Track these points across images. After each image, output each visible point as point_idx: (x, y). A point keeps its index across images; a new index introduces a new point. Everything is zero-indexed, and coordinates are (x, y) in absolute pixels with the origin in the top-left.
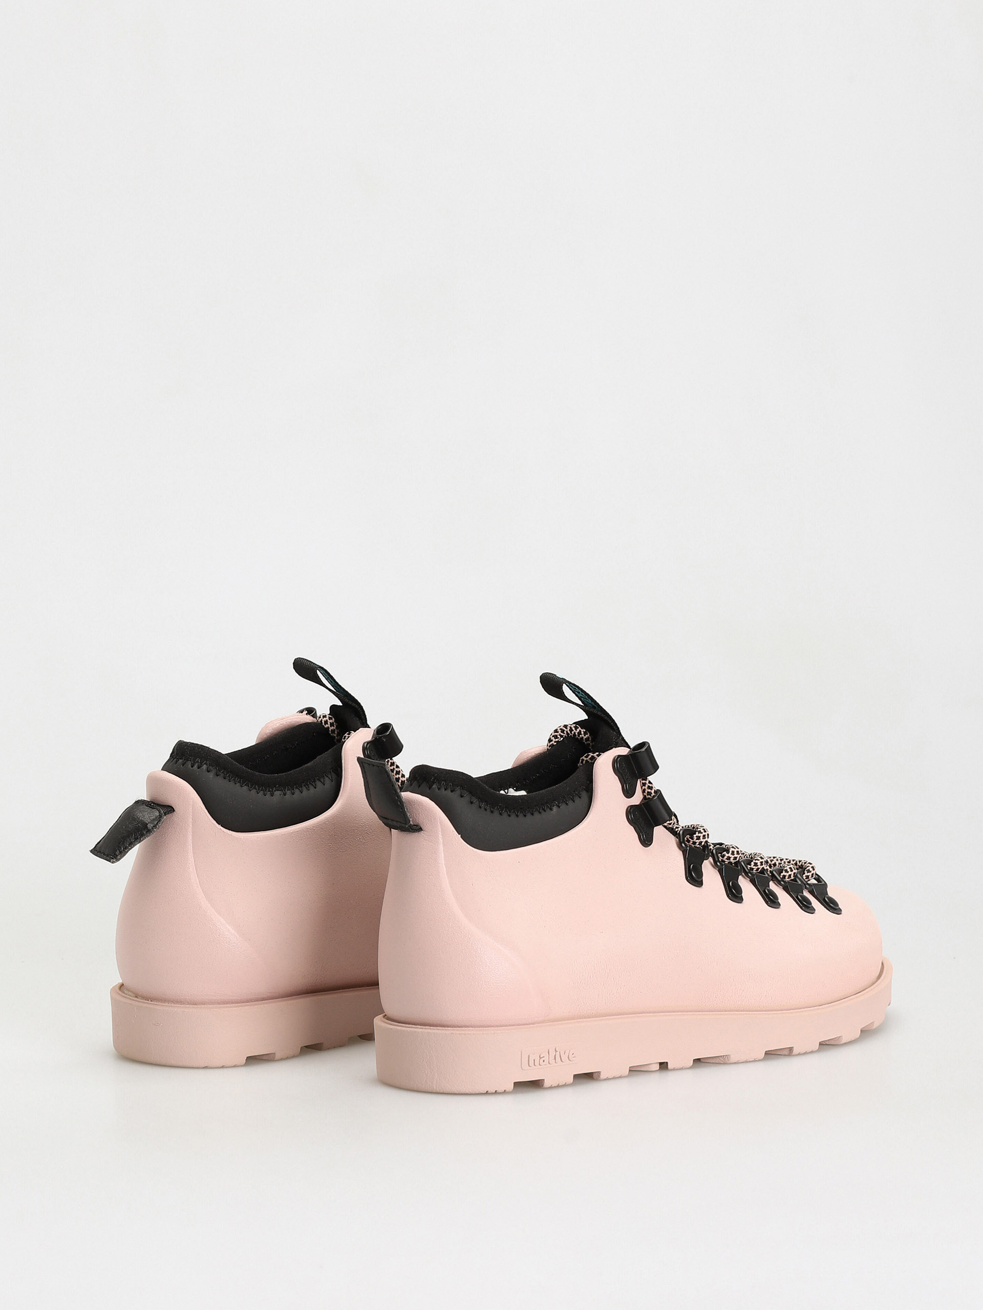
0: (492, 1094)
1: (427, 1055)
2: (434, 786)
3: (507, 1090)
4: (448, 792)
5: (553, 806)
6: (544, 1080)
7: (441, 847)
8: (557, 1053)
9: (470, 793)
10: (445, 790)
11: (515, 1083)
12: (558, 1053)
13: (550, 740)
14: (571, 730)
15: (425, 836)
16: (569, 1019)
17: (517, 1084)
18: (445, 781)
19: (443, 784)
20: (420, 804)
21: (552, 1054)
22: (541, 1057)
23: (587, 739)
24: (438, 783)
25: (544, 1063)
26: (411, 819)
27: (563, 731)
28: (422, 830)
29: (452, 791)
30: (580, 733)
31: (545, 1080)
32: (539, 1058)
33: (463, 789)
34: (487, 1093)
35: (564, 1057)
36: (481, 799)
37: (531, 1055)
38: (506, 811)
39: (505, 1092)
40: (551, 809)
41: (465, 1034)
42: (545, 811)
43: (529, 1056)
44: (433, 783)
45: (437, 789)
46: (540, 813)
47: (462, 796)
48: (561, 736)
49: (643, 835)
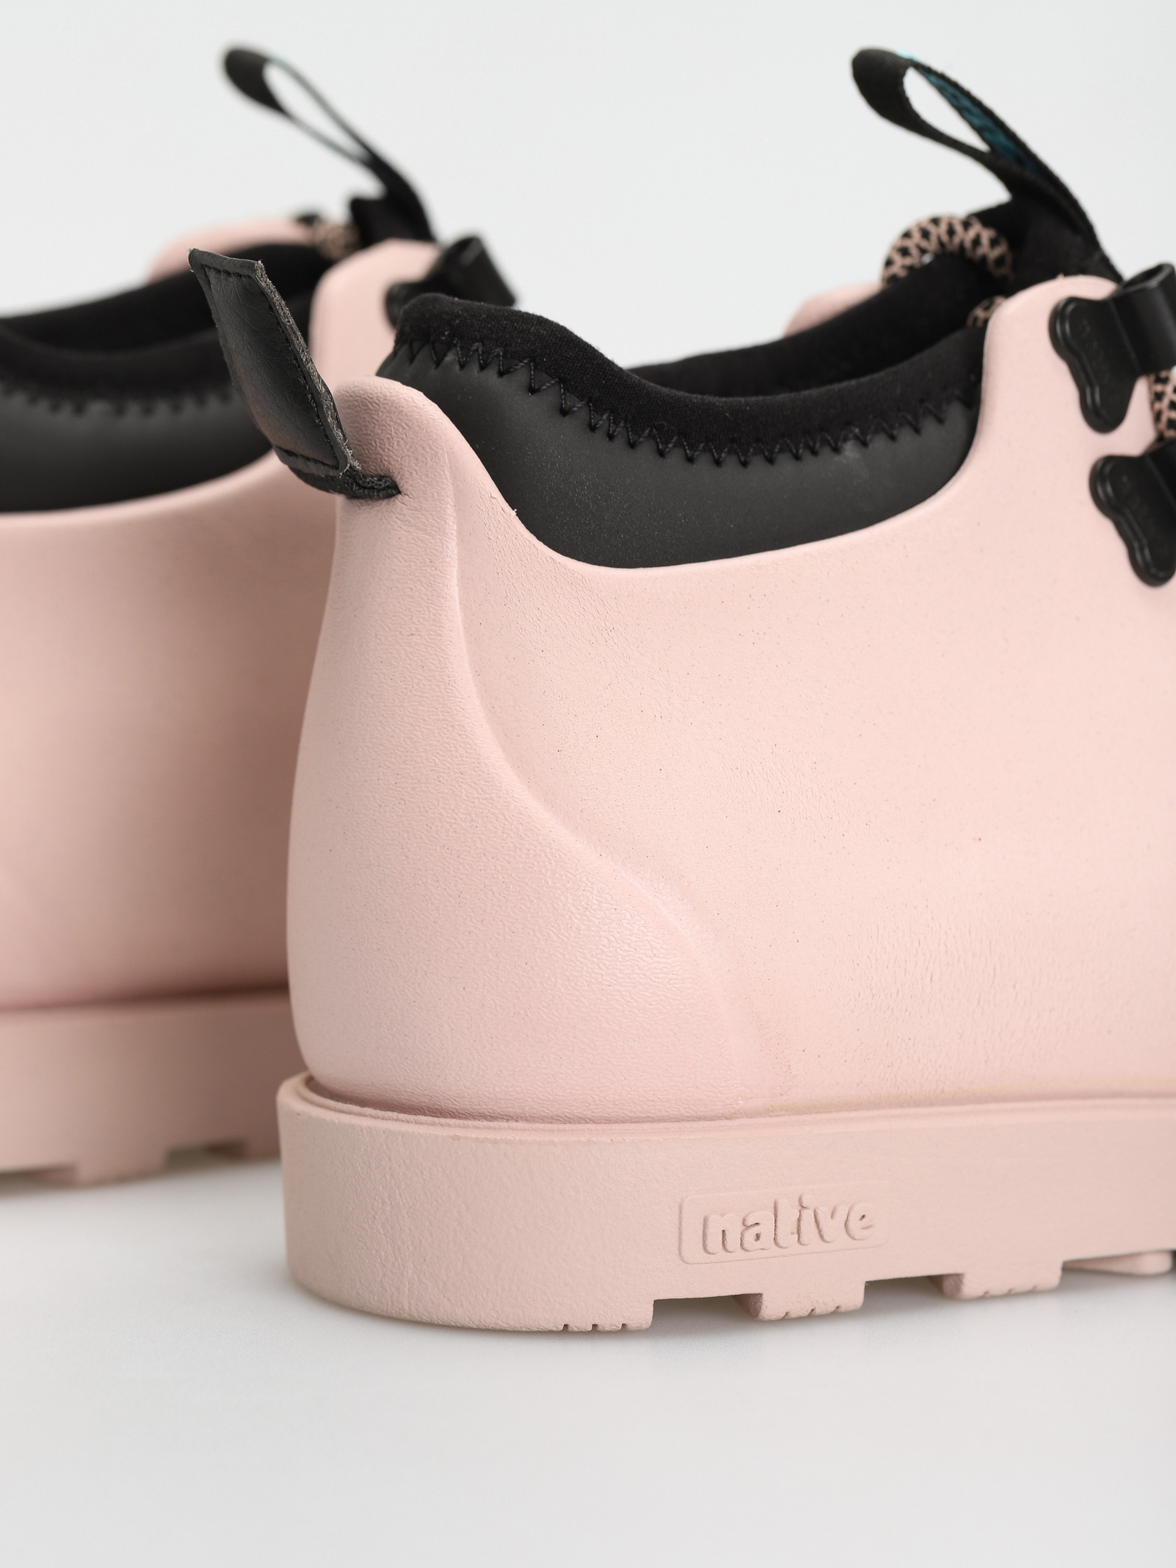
0: (581, 1334)
1: (384, 1203)
2: (450, 357)
3: (632, 1324)
4: (491, 377)
5: (845, 440)
6: (760, 1295)
7: (453, 547)
8: (805, 1213)
9: (562, 381)
10: (483, 368)
11: (655, 1301)
12: (808, 1216)
13: (889, 263)
14: (951, 232)
15: (405, 511)
16: (857, 1105)
17: (663, 1307)
18: (481, 340)
19: (477, 350)
20: (392, 407)
21: (787, 1217)
22: (749, 1222)
23: (1000, 261)
24: (462, 348)
25: (758, 1244)
26: (349, 452)
27: (925, 234)
28: (399, 492)
29: (501, 374)
30: (977, 242)
31: (765, 1297)
32: (741, 1228)
33: (536, 368)
34: (566, 1331)
35: (833, 1227)
36: (596, 405)
37: (712, 1218)
38: (679, 444)
39: (624, 1331)
40: (836, 450)
41: (495, 1142)
42: (814, 453)
43: (705, 1221)
44: (449, 346)
45: (457, 367)
46: (797, 457)
47: (532, 390)
48: (923, 251)
49: (1142, 549)
